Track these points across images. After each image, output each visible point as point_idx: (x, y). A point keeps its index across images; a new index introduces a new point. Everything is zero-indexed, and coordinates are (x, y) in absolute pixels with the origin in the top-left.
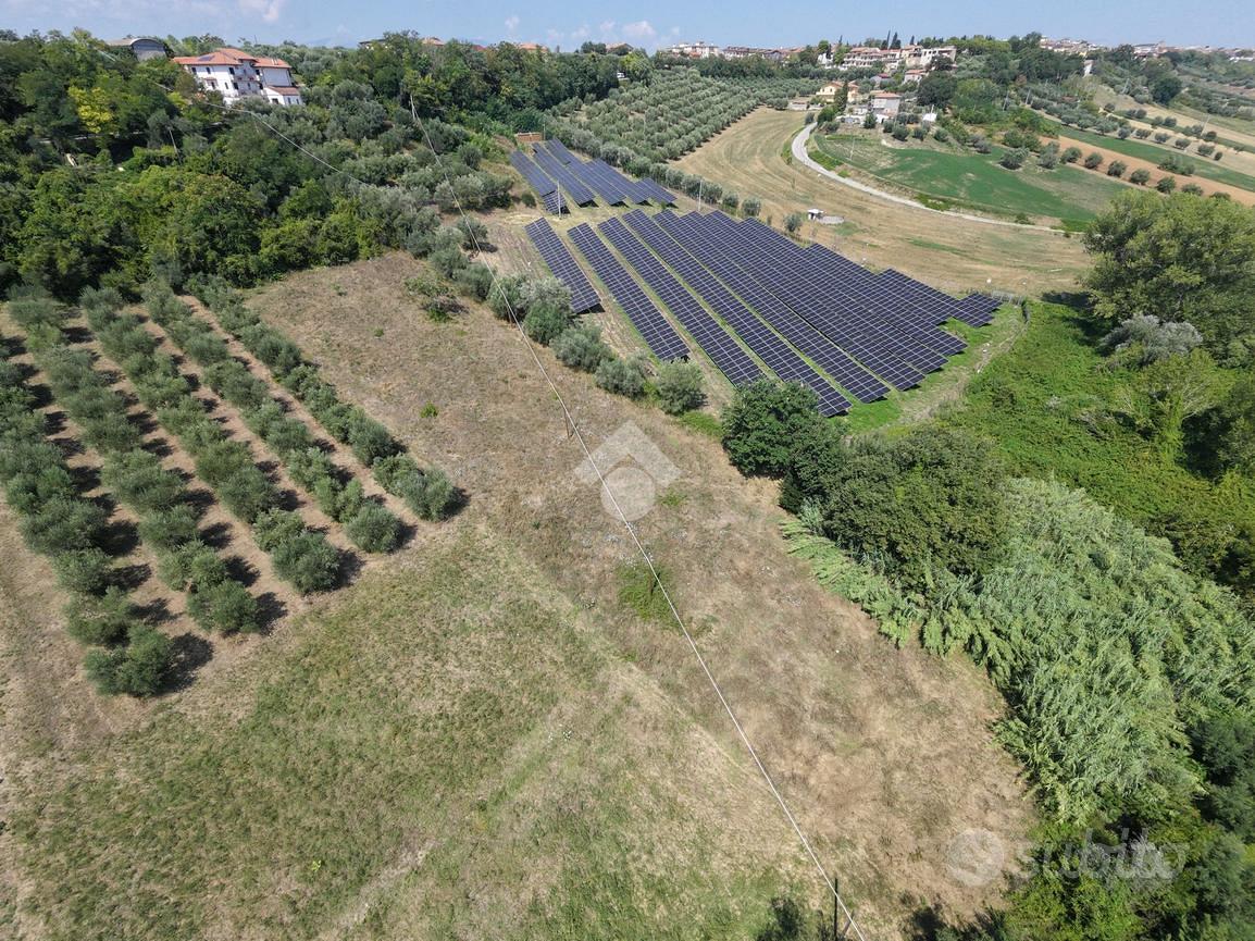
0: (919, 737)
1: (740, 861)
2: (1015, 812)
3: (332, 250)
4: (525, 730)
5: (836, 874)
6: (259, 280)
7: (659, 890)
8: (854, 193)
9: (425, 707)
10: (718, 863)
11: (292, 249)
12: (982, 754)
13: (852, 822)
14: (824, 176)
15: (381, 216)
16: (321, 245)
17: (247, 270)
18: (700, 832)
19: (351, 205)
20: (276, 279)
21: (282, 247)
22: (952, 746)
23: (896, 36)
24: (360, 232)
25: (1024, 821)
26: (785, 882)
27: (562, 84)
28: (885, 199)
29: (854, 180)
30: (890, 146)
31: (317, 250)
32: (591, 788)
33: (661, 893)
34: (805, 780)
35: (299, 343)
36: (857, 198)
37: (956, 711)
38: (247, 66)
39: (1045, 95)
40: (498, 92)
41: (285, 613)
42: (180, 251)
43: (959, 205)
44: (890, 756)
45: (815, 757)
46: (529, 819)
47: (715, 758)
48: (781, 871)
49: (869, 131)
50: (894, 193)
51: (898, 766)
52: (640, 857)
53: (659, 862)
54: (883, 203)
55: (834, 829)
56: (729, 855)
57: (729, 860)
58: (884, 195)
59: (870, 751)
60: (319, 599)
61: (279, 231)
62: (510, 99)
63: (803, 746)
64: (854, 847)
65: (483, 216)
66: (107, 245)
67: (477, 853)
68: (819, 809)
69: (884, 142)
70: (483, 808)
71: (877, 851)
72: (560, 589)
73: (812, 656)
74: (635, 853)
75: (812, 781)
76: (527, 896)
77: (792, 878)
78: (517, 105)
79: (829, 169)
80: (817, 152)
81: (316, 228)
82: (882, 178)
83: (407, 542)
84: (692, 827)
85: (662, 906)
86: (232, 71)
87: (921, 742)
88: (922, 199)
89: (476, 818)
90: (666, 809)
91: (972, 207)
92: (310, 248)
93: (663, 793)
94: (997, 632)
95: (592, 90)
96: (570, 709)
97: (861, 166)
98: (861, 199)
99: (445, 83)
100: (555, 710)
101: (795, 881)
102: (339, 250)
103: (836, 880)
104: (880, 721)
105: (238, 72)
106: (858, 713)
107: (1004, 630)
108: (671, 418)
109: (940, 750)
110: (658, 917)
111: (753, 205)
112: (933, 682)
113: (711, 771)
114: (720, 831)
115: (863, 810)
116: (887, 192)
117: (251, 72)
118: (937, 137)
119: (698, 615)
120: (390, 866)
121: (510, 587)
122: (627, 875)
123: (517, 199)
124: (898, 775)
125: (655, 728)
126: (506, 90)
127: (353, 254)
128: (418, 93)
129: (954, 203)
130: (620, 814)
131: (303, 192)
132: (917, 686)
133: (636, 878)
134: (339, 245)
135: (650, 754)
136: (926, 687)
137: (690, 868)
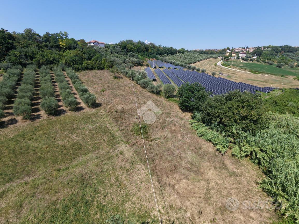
0: (225, 181)
1: (137, 207)
2: (265, 214)
3: (98, 67)
4: (85, 154)
5: (174, 220)
6: (81, 70)
7: (101, 209)
8: (233, 71)
9: (61, 143)
10: (128, 205)
11: (90, 66)
12: (253, 191)
13: (188, 203)
14: (224, 68)
15: (111, 62)
16: (96, 66)
17: (78, 68)
18: (126, 194)
19: (105, 59)
20: (84, 71)
21: (88, 65)
22: (238, 186)
23: (247, 47)
24: (106, 65)
25: (270, 219)
26: (151, 218)
27: (163, 51)
28: (241, 72)
29: (233, 68)
30: (243, 62)
31: (95, 67)
32: (96, 173)
33: (101, 210)
34: (174, 186)
35: (82, 79)
36: (233, 72)
37: (243, 176)
38: (97, 43)
39: (290, 55)
40: (148, 51)
41: (40, 118)
42: (65, 62)
43: (263, 73)
44: (210, 185)
45: (181, 180)
46: (70, 177)
47: (143, 173)
48: (152, 214)
49: (238, 60)
50: (244, 71)
51: (213, 188)
52: (100, 197)
53: (106, 200)
54: (240, 72)
55: (179, 204)
56: (134, 204)
57: (133, 205)
58: (241, 71)
59: (203, 182)
60: (51, 117)
61: (87, 62)
62: (150, 53)
63: (177, 176)
64: (186, 212)
65: (136, 67)
66: (52, 60)
67: (47, 183)
68: (176, 196)
69: (242, 62)
70: (58, 170)
71: (195, 216)
72: (115, 125)
73: (189, 153)
74: (99, 195)
75: (176, 187)
76: (54, 198)
77: (155, 217)
78: (152, 54)
79: (226, 67)
80: (223, 64)
81: (96, 62)
82: (240, 68)
83: (81, 110)
84: (124, 192)
85: (99, 215)
86: (94, 43)
87: (226, 183)
88: (251, 72)
89: (55, 173)
90: (118, 184)
91: (267, 73)
92: (94, 66)
93: (119, 180)
94: (262, 151)
95: (170, 53)
96: (102, 152)
97: (235, 66)
98: (234, 72)
99: (136, 48)
100: (97, 151)
101: (156, 219)
102: (100, 67)
103: (173, 222)
104: (210, 174)
105: (95, 44)
106: (202, 170)
107: (264, 149)
108: (166, 99)
109: (233, 186)
110: (95, 218)
111: (203, 70)
112: (235, 166)
113: (140, 177)
114: (134, 195)
115: (195, 200)
116: (242, 70)
117: (97, 44)
118: (257, 61)
119: (154, 137)
120: (20, 180)
121: (102, 123)
122: (93, 201)
123: (145, 65)
124: (213, 192)
125: (126, 162)
126: (150, 51)
127: (103, 69)
128: (129, 48)
129: (261, 72)
130: (101, 182)
131: (96, 57)
132: (228, 167)
133: (95, 203)
134: (100, 66)
135: (121, 168)
136: (231, 167)
137: (117, 204)
